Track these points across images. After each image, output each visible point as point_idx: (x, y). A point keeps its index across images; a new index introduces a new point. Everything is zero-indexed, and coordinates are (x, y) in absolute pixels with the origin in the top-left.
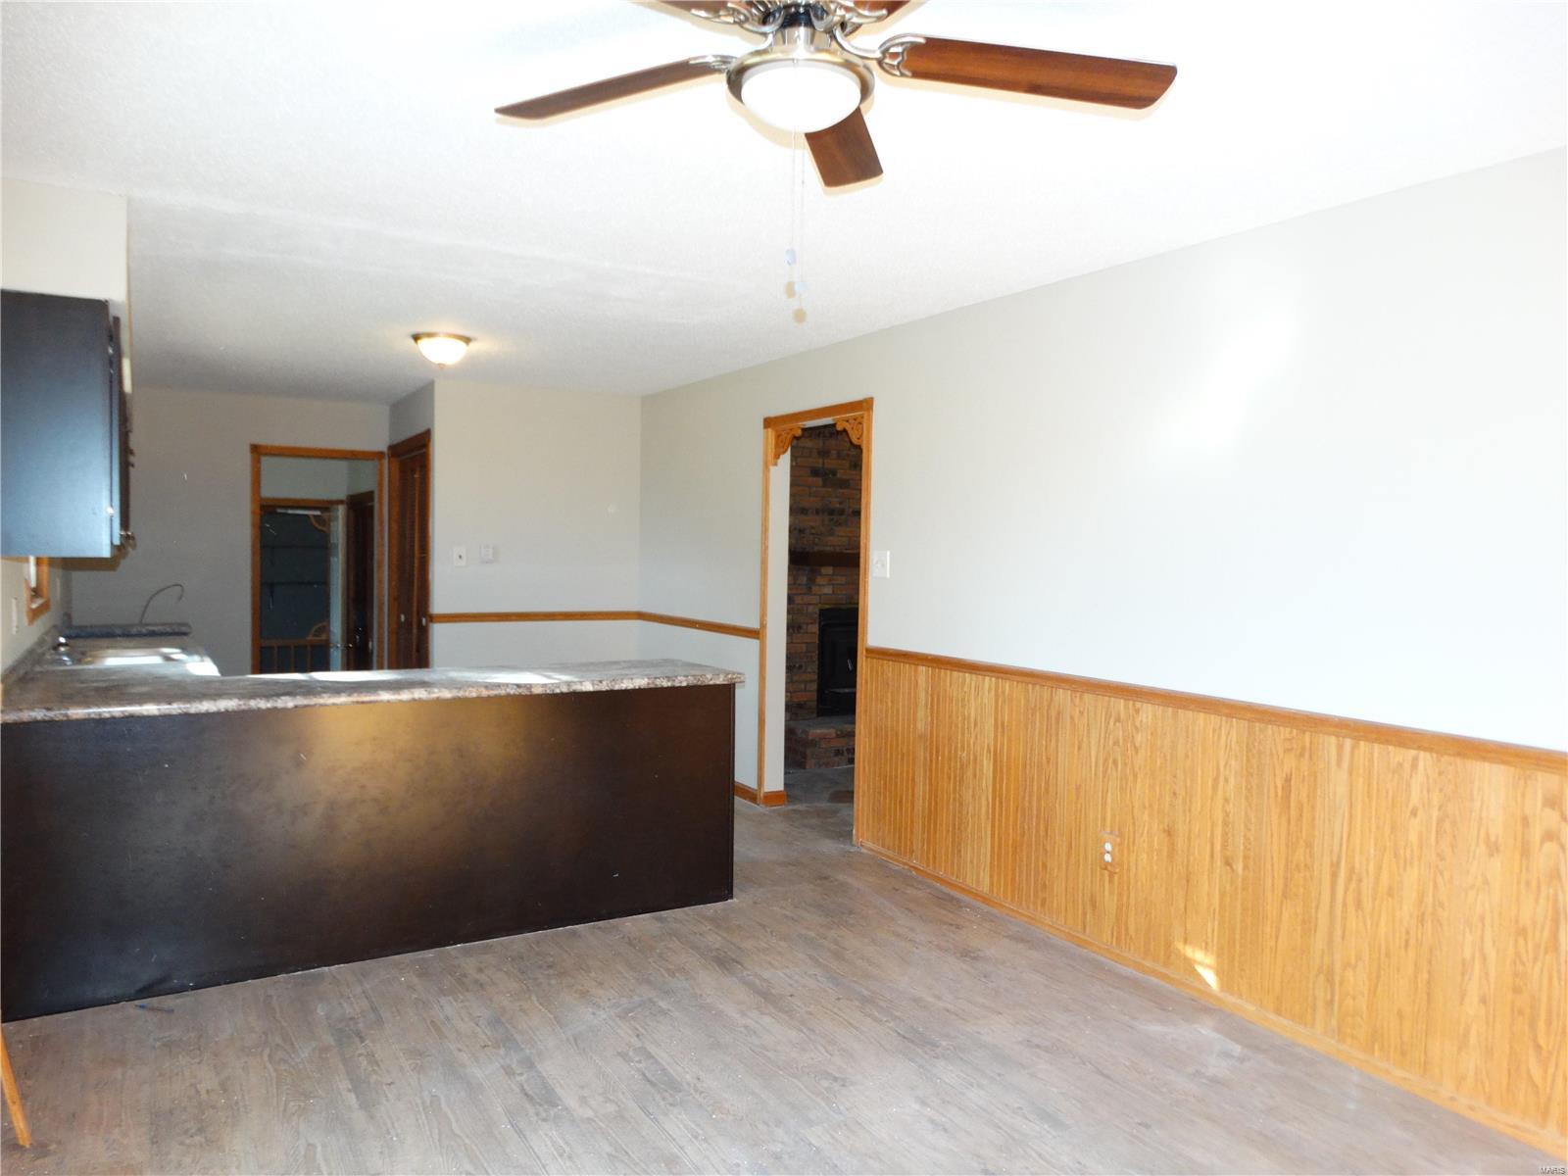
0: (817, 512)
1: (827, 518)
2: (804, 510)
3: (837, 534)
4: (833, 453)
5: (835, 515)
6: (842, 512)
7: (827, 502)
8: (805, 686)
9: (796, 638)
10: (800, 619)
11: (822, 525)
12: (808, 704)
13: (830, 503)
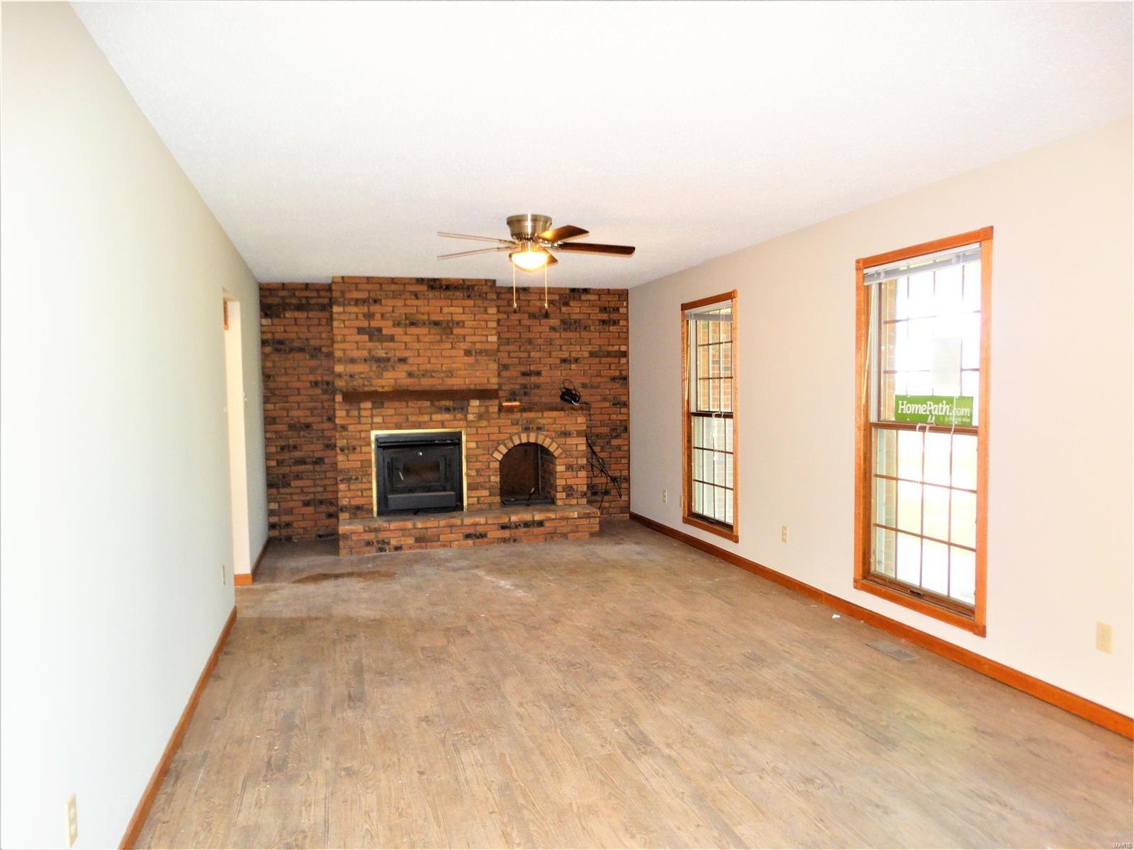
0: (365, 361)
1: (375, 365)
2: (353, 361)
3: (385, 377)
4: (378, 316)
5: (382, 363)
6: (389, 360)
7: (373, 353)
8: (362, 493)
9: (352, 457)
10: (355, 443)
11: (371, 370)
12: (365, 507)
13: (377, 353)
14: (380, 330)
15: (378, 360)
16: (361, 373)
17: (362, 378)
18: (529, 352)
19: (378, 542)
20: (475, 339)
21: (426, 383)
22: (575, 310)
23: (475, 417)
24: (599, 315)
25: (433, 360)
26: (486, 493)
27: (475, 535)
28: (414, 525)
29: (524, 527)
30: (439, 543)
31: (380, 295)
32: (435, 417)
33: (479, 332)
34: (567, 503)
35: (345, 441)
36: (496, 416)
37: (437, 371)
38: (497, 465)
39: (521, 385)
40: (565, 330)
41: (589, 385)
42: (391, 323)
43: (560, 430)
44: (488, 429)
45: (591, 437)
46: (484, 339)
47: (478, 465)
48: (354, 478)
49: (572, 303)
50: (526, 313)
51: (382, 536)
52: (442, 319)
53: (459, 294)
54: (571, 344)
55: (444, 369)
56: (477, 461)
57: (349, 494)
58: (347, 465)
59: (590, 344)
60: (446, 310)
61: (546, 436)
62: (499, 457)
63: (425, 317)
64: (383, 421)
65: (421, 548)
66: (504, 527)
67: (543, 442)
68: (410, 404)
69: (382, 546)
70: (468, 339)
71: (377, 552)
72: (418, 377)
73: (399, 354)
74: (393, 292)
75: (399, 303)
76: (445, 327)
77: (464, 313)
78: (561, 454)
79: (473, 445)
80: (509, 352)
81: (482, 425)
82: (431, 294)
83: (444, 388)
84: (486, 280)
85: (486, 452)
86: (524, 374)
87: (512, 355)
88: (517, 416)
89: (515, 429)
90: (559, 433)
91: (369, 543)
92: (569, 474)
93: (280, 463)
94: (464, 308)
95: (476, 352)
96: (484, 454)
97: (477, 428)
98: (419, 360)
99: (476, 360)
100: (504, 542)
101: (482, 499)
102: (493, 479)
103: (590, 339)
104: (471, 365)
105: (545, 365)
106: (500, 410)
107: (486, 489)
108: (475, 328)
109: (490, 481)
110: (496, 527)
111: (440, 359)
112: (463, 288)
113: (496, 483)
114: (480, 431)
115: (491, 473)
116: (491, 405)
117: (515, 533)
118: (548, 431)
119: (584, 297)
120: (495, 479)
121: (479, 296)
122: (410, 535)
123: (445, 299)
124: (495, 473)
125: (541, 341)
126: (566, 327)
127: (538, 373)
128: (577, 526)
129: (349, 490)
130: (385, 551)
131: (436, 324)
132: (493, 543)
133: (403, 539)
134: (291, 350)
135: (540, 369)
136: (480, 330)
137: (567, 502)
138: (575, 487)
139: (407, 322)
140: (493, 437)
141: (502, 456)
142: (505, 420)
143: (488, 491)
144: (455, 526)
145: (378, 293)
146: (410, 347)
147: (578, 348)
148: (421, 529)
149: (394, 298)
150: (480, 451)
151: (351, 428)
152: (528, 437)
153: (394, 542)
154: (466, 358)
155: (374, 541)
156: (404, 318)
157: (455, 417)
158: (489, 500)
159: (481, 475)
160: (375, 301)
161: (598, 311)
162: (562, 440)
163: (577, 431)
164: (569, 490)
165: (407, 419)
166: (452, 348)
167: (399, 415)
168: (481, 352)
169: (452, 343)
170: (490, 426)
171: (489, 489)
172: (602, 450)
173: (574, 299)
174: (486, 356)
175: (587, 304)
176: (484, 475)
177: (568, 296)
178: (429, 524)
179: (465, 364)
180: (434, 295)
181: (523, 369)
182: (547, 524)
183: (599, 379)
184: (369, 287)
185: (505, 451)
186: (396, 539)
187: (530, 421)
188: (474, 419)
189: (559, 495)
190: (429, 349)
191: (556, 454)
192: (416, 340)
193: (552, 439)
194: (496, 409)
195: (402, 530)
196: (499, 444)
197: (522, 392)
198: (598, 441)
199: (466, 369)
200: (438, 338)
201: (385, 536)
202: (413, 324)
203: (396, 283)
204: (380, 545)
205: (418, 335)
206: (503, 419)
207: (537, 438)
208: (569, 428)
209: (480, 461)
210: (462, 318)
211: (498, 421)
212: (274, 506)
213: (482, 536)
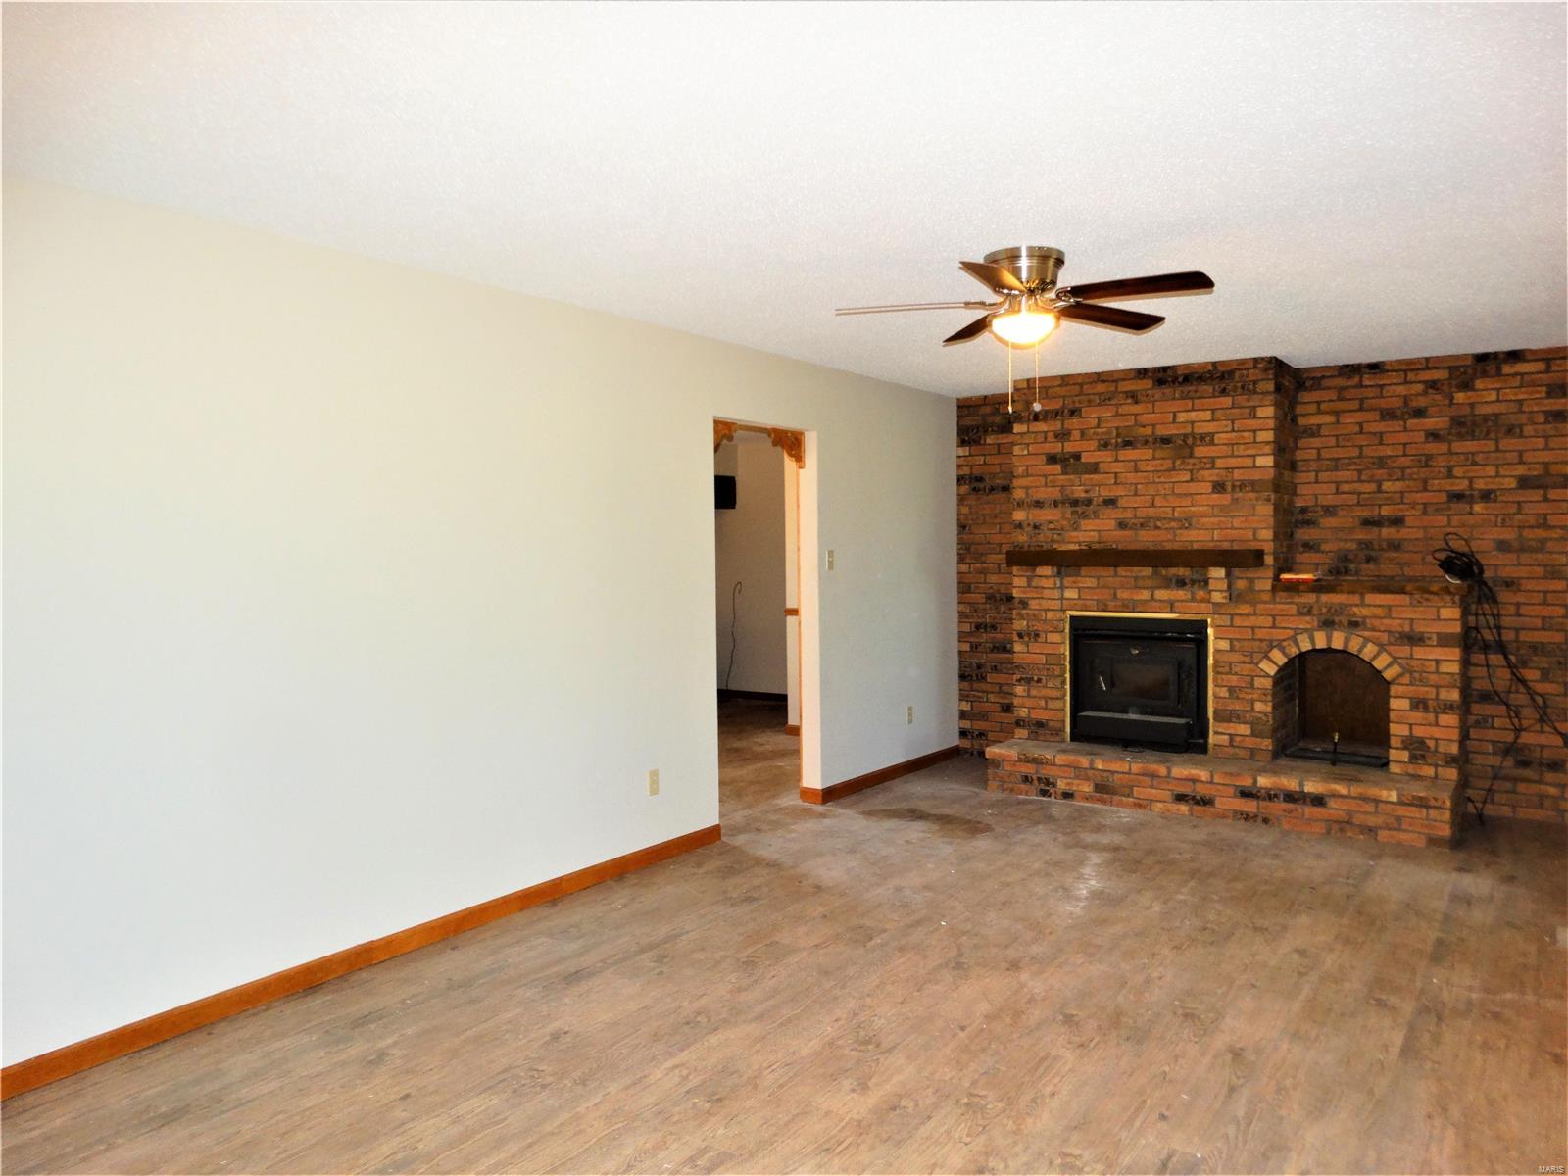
0: (1056, 504)
1: (1069, 510)
2: (1038, 504)
3: (1083, 528)
4: (1076, 434)
5: (1079, 506)
6: (1089, 502)
7: (1068, 491)
8: (1046, 702)
9: (1034, 647)
10: (1038, 626)
11: (1064, 518)
12: (1051, 724)
13: (1072, 493)
14: (1077, 456)
15: (1075, 502)
16: (1050, 522)
17: (1051, 529)
18: (1379, 484)
19: (1039, 779)
20: (1233, 462)
21: (1146, 539)
22: (1487, 396)
23: (1225, 597)
24: (1546, 401)
25: (1159, 501)
26: (1245, 729)
27: (1193, 798)
28: (1092, 762)
29: (1285, 800)
30: (1131, 799)
31: (1080, 402)
32: (1161, 594)
33: (1240, 450)
34: (1411, 771)
35: (1025, 623)
36: (1266, 597)
37: (1165, 519)
38: (1268, 683)
39: (1360, 542)
40: (1461, 437)
41: (1516, 544)
42: (1093, 444)
43: (1400, 630)
44: (1253, 618)
45: (1518, 649)
46: (1249, 462)
47: (1234, 680)
48: (1035, 678)
49: (1479, 384)
50: (1375, 410)
51: (1045, 772)
52: (1175, 432)
53: (1208, 388)
54: (1475, 463)
55: (1176, 515)
56: (1230, 673)
57: (1029, 702)
58: (1028, 659)
59: (1521, 462)
60: (1182, 417)
61: (1367, 640)
62: (1272, 670)
63: (1148, 431)
64: (1079, 596)
65: (1103, 801)
66: (1245, 794)
67: (1360, 650)
68: (1121, 571)
69: (1046, 787)
70: (1219, 463)
71: (1037, 795)
72: (1133, 527)
73: (1106, 493)
74: (1100, 394)
75: (1107, 412)
76: (1180, 447)
77: (1213, 420)
78: (1401, 675)
79: (1224, 645)
80: (1338, 484)
81: (1242, 612)
82: (1158, 393)
83: (1176, 546)
84: (1256, 360)
85: (1247, 659)
86: (1367, 523)
87: (1345, 487)
88: (1310, 598)
89: (1305, 623)
90: (1397, 635)
91: (1026, 779)
92: (1417, 716)
93: (975, 647)
94: (1213, 410)
95: (1233, 486)
96: (1244, 663)
97: (1232, 616)
98: (1137, 501)
99: (1235, 500)
100: (1245, 819)
101: (1238, 739)
102: (1259, 706)
103: (1521, 453)
104: (1222, 508)
105: (1413, 505)
106: (1274, 589)
107: (1245, 723)
108: (1232, 445)
109: (1253, 708)
110: (1231, 790)
111: (1170, 498)
112: (1212, 378)
113: (1266, 714)
114: (1238, 621)
115: (1255, 696)
116: (1259, 578)
117: (1266, 808)
118: (1373, 630)
119: (1507, 369)
120: (1264, 707)
121: (1243, 387)
122: (1087, 779)
123: (1182, 398)
124: (1264, 698)
125: (1406, 461)
126: (1463, 430)
127: (1397, 522)
128: (1399, 819)
129: (1029, 696)
130: (1050, 796)
131: (1166, 441)
132: (1224, 817)
133: (1075, 782)
134: (992, 489)
135: (1401, 513)
136: (1242, 447)
137: (1411, 769)
138: (1431, 744)
139: (1120, 440)
140: (1260, 634)
141: (1276, 669)
142: (1286, 606)
143: (1248, 726)
144: (1158, 777)
145: (1076, 399)
146: (1123, 481)
147: (1491, 471)
148: (1102, 771)
149: (1099, 405)
150: (1235, 657)
151: (1033, 604)
152: (1329, 639)
153: (1062, 785)
154: (1214, 495)
155: (1034, 777)
156: (1115, 434)
157: (1193, 594)
158: (1250, 742)
159: (1237, 698)
160: (1073, 412)
161: (1544, 395)
162: (1404, 651)
163: (1438, 634)
164: (1418, 749)
165: (1115, 595)
166: (1192, 480)
167: (1103, 587)
168: (1242, 486)
169: (1191, 471)
170: (1255, 615)
171: (1252, 724)
172: (1545, 676)
173: (1485, 374)
174: (1253, 491)
175: (1517, 382)
176: (1243, 698)
177: (1470, 371)
178: (1114, 767)
179: (1213, 506)
180: (1163, 393)
181: (1365, 513)
182: (1332, 803)
183: (1541, 533)
184: (1062, 391)
185: (1281, 660)
186: (1065, 781)
187: (1340, 610)
188: (1224, 601)
189: (1393, 754)
190: (1154, 482)
191: (1388, 675)
192: (1132, 469)
193: (1382, 647)
194: (1267, 585)
195: (1075, 768)
196: (1272, 647)
197: (1362, 555)
198: (1535, 658)
199: (1214, 516)
200: (1168, 464)
201: (1052, 773)
202: (1128, 444)
203: (1104, 381)
204: (1042, 786)
205: (1135, 461)
206: (1279, 603)
207: (1347, 641)
208: (1419, 628)
209: (1236, 674)
210: (1210, 428)
211: (1271, 606)
212: (966, 706)
213: (1206, 802)
